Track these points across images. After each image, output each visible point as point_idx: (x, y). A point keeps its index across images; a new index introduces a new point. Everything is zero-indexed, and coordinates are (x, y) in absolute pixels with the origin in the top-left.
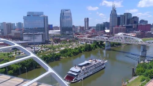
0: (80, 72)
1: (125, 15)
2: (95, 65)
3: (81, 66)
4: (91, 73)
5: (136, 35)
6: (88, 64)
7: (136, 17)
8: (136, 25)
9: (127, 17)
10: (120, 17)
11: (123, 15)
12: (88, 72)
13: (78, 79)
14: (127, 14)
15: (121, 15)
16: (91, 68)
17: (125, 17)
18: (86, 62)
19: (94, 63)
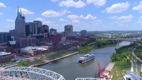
0: (85, 59)
1: (35, 22)
2: (90, 56)
3: (85, 57)
4: (89, 60)
5: (48, 48)
6: (87, 56)
7: (46, 25)
8: (47, 34)
9: (37, 25)
10: (29, 25)
11: (32, 23)
12: (88, 60)
13: (85, 62)
14: (37, 21)
15: (30, 23)
16: (89, 58)
17: (35, 25)
18: (86, 55)
19: (90, 55)
